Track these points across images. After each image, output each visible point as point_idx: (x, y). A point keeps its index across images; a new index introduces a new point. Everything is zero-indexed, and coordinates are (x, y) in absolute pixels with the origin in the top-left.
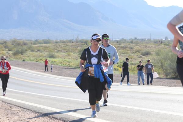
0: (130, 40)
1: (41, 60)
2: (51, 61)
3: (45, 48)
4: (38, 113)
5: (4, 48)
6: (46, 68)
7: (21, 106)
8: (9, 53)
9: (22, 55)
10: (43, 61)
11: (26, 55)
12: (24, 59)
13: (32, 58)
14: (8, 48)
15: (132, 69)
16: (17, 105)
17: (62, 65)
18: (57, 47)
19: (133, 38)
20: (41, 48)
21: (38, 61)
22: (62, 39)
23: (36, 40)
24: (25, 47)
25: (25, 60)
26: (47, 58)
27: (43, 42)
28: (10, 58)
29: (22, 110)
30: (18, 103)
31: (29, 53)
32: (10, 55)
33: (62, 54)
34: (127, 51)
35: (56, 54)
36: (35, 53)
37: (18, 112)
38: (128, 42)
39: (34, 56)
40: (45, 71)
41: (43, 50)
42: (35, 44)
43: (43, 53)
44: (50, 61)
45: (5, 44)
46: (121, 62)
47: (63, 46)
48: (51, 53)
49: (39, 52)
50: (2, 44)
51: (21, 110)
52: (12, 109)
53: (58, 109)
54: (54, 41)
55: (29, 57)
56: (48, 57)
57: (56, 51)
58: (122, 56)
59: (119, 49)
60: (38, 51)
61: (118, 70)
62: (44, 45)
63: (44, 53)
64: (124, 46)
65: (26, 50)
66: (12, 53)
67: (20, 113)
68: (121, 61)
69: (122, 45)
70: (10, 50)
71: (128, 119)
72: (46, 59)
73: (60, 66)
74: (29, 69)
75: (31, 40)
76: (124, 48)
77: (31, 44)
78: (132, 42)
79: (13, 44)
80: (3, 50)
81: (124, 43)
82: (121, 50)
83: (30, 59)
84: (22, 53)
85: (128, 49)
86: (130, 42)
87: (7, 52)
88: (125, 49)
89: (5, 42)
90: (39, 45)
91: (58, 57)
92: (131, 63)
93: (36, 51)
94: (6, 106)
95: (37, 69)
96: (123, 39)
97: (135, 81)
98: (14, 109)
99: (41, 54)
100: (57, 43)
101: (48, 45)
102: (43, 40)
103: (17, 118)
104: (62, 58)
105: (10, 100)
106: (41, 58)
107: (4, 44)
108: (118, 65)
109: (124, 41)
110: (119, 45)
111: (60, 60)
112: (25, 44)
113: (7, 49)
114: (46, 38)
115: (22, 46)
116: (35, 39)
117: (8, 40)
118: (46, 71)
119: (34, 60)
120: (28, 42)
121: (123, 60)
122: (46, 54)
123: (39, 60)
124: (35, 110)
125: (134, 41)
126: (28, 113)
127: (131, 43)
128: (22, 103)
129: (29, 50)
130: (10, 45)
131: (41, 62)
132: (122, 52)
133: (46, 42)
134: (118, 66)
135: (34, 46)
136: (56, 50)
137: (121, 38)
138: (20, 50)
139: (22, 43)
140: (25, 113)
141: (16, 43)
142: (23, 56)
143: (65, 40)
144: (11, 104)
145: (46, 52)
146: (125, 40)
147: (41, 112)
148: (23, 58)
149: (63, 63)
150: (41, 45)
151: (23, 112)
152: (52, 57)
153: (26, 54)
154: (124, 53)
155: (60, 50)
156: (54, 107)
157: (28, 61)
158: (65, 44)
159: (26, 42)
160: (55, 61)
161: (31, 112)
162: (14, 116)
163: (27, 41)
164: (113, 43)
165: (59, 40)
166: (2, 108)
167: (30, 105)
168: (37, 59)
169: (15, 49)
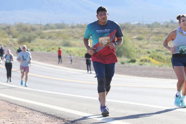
0: (165, 24)
1: (53, 49)
2: (66, 51)
3: (59, 34)
4: (50, 115)
5: (7, 35)
6: (59, 60)
7: (28, 107)
8: (13, 41)
9: (30, 42)
10: (55, 50)
11: (35, 44)
12: (32, 48)
13: (42, 47)
14: (12, 34)
15: (167, 60)
16: (24, 105)
17: (80, 56)
18: (73, 33)
19: (169, 21)
20: (54, 34)
21: (49, 51)
22: (79, 23)
23: (47, 25)
24: (33, 33)
25: (34, 49)
26: (61, 47)
27: (56, 27)
28: (15, 47)
29: (30, 111)
30: (25, 103)
31: (38, 40)
32: (14, 43)
33: (80, 41)
34: (161, 38)
35: (72, 42)
36: (45, 41)
37: (25, 114)
38: (162, 26)
39: (45, 45)
40: (58, 62)
41: (56, 37)
42: (45, 29)
43: (56, 41)
44: (64, 50)
45: (9, 29)
46: (153, 52)
47: (81, 31)
48: (66, 41)
49: (52, 39)
50: (4, 29)
51: (28, 112)
52: (18, 111)
53: (75, 110)
54: (70, 25)
55: (38, 45)
56: (62, 45)
57: (72, 38)
58: (155, 44)
59: (150, 35)
60: (50, 37)
61: (149, 61)
62: (57, 30)
63: (58, 41)
64: (157, 31)
65: (35, 37)
66: (17, 41)
67: (27, 116)
68: (154, 50)
69: (155, 30)
70: (14, 37)
71: (163, 122)
72: (59, 48)
73: (77, 56)
74: (39, 61)
75: (41, 25)
76: (157, 33)
77: (41, 29)
78: (167, 27)
79: (18, 30)
80: (6, 37)
81: (157, 27)
82: (154, 37)
83: (39, 48)
84: (29, 41)
85: (163, 35)
86: (165, 26)
87: (11, 39)
88: (158, 35)
89: (8, 27)
90: (51, 30)
91: (74, 46)
92: (166, 52)
93: (47, 37)
94: (9, 108)
95: (48, 61)
96: (156, 23)
97: (172, 75)
98: (20, 110)
99: (53, 42)
100: (73, 27)
101: (62, 30)
102: (56, 25)
103: (24, 122)
104: (80, 47)
105: (15, 100)
106: (53, 47)
107: (7, 30)
108: (150, 55)
109: (157, 25)
110: (151, 31)
111: (78, 49)
112: (33, 29)
113: (11, 36)
114: (59, 22)
115: (29, 32)
116: (46, 23)
117: (12, 24)
118: (60, 63)
119: (44, 49)
120: (37, 27)
121: (155, 49)
122: (60, 41)
123: (51, 49)
124: (46, 111)
125: (170, 25)
126: (37, 115)
127: (165, 28)
128: (30, 104)
129: (39, 37)
130: (14, 30)
131: (53, 52)
132: (155, 39)
133: (60, 27)
134: (149, 57)
135: (45, 31)
136: (72, 36)
137: (153, 21)
138: (27, 37)
139: (29, 28)
140: (34, 115)
141: (22, 28)
142: (31, 45)
143: (83, 24)
144: (16, 105)
145: (60, 39)
146: (159, 24)
147: (54, 114)
148: (31, 46)
149: (81, 53)
150: (54, 30)
151: (31, 114)
152: (67, 45)
153: (35, 42)
154: (157, 40)
155: (77, 36)
156: (69, 108)
157: (37, 50)
158: (83, 30)
159: (34, 27)
160: (71, 51)
161: (42, 114)
162: (20, 119)
163: (36, 25)
164: (144, 27)
165: (75, 25)
166: (5, 110)
167: (40, 106)
168: (48, 48)
169: (21, 36)
